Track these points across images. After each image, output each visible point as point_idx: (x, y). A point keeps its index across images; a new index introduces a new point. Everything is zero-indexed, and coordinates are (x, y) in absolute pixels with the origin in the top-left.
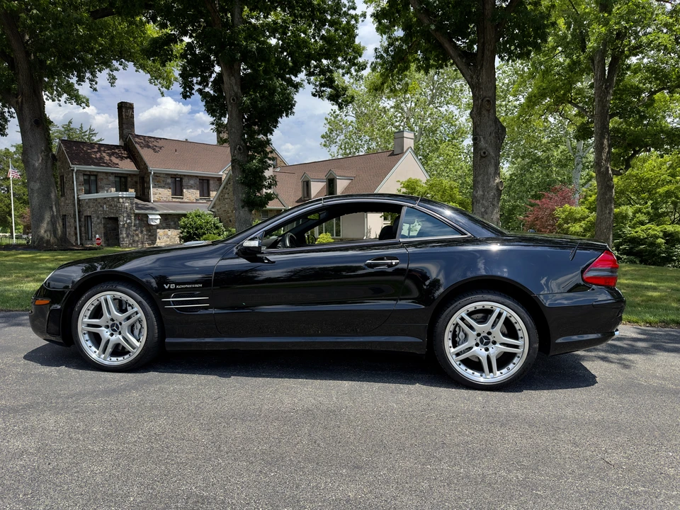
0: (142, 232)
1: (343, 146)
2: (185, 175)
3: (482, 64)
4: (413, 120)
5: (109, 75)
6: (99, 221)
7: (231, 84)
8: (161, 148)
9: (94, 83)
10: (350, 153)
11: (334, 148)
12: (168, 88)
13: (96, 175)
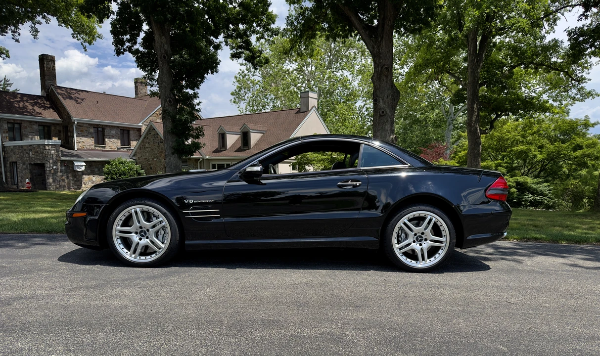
0: (68, 178)
1: (251, 103)
2: (107, 126)
3: (383, 36)
4: (313, 82)
5: (32, 27)
6: (25, 167)
7: (162, 43)
8: (83, 100)
9: (17, 34)
10: (257, 110)
11: (243, 105)
12: (90, 43)
13: (20, 123)
